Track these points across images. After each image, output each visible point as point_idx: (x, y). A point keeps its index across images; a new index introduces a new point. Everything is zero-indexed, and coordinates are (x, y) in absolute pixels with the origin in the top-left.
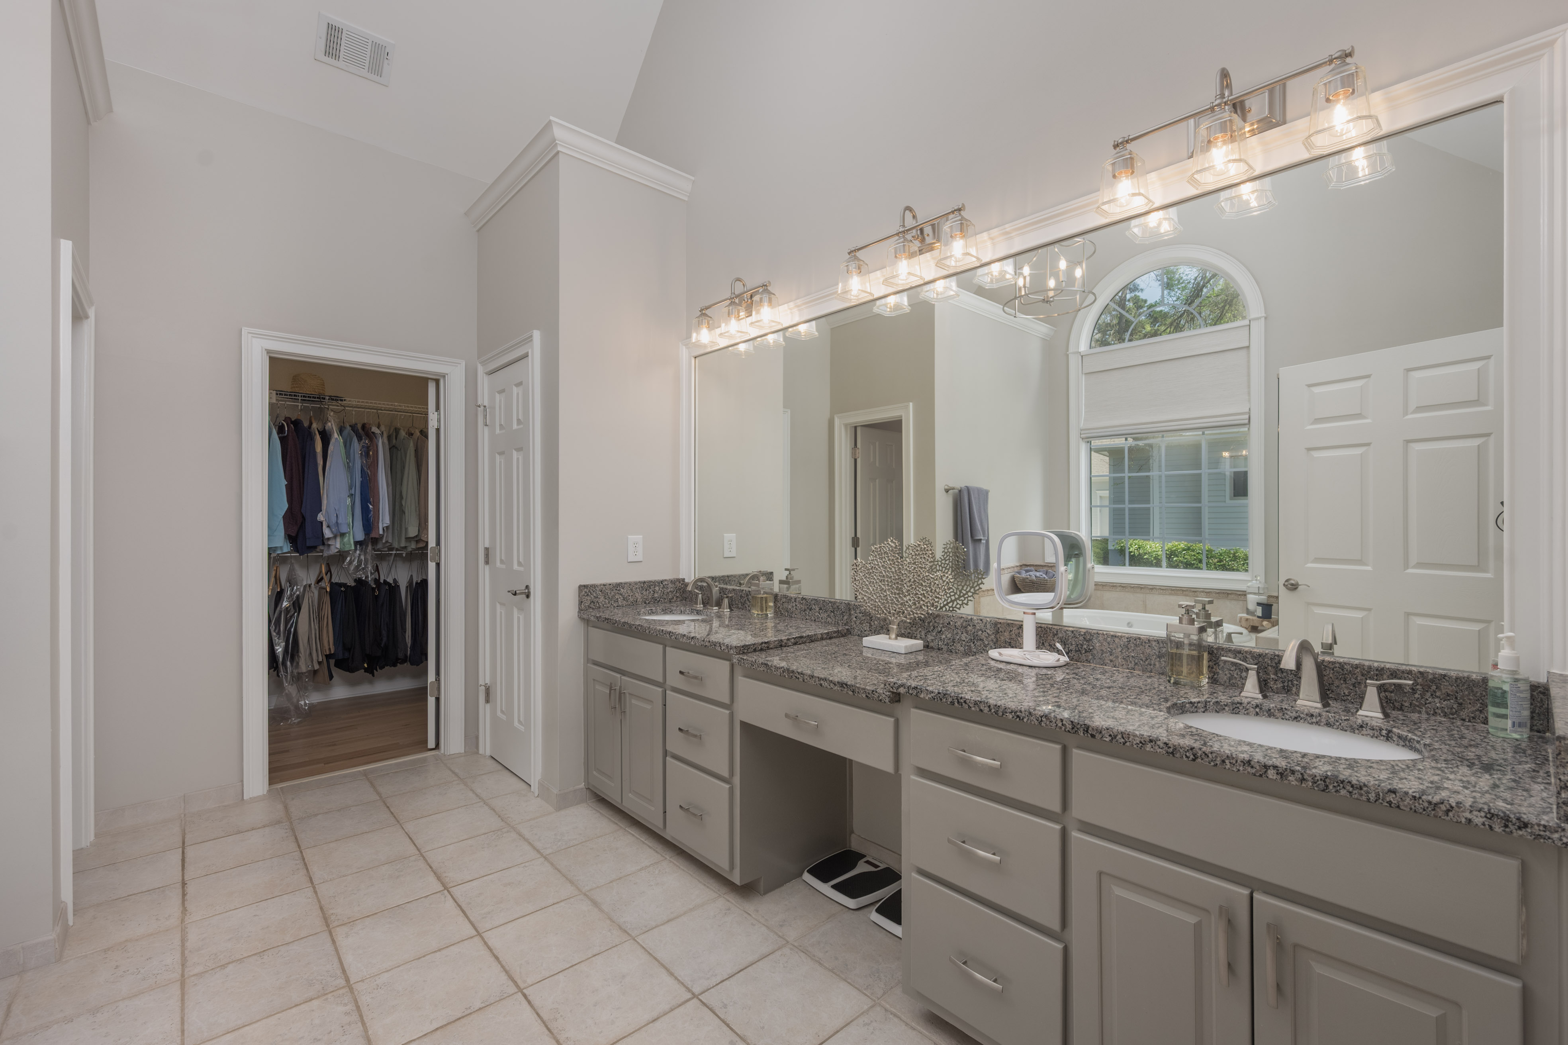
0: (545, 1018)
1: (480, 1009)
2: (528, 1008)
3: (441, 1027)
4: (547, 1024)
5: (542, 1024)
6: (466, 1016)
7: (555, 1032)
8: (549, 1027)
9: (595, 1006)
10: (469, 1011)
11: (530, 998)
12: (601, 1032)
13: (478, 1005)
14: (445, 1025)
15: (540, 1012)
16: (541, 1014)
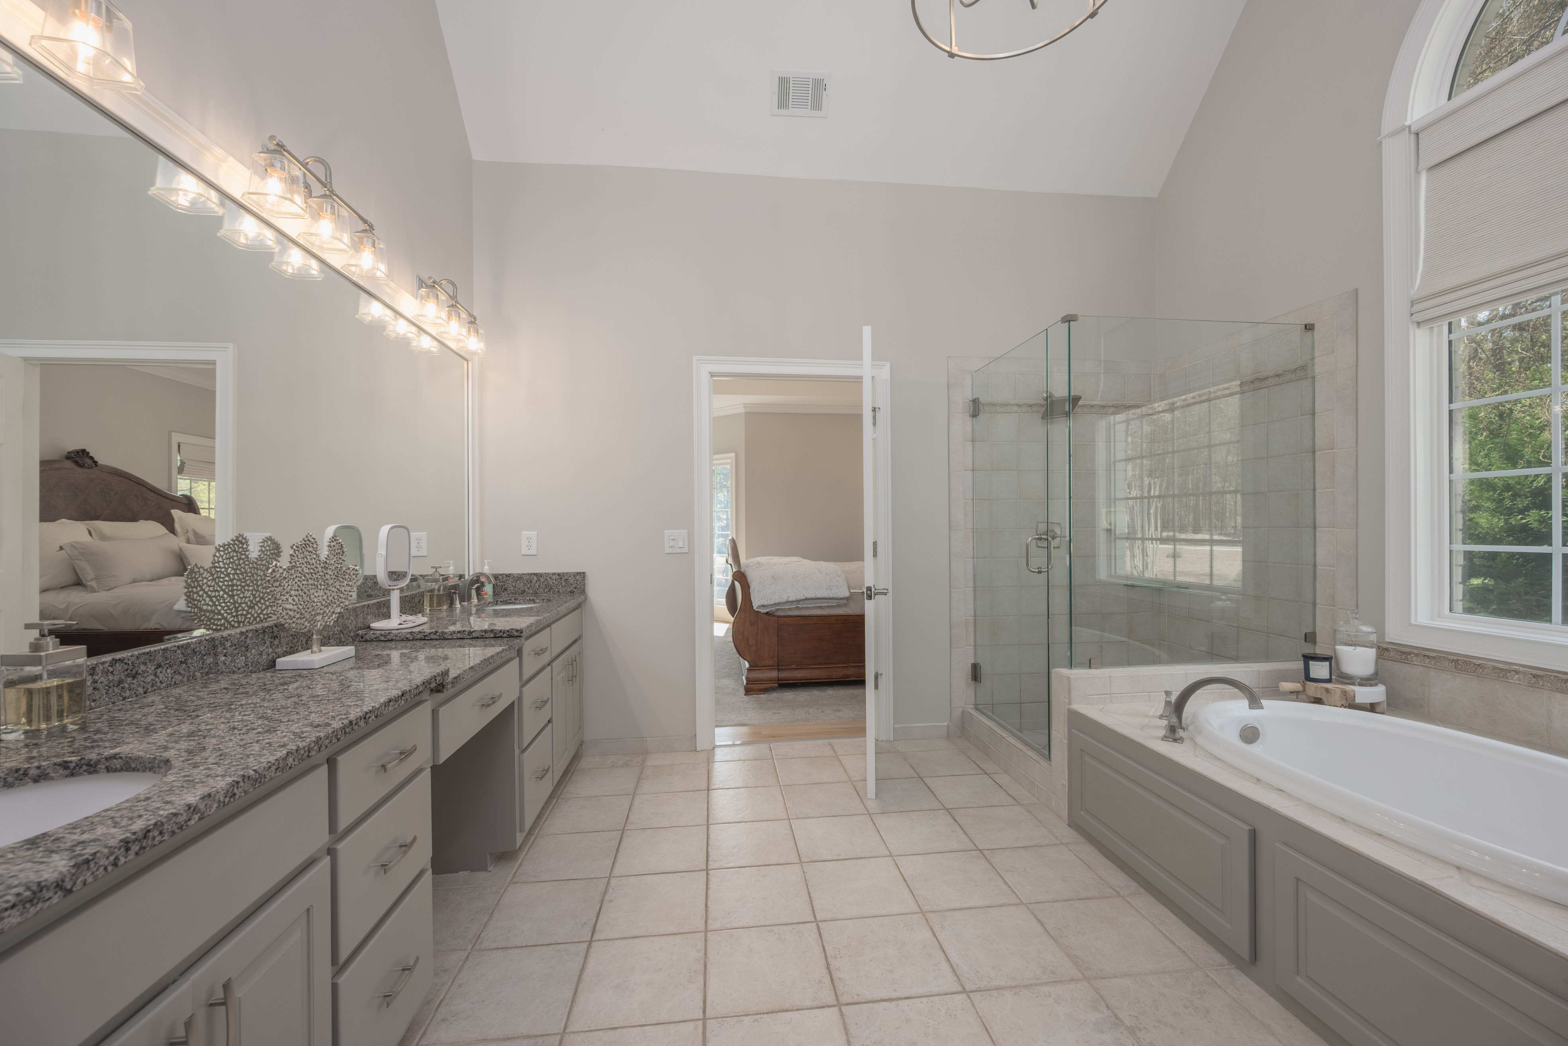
0: (702, 977)
1: (746, 1015)
2: (709, 994)
3: (783, 1011)
4: (703, 972)
5: (707, 972)
6: (760, 1014)
7: (702, 962)
8: (703, 969)
9: (661, 969)
10: (756, 1017)
11: (701, 1005)
12: (674, 945)
13: (747, 1020)
14: (779, 1011)
15: (702, 986)
16: (702, 983)
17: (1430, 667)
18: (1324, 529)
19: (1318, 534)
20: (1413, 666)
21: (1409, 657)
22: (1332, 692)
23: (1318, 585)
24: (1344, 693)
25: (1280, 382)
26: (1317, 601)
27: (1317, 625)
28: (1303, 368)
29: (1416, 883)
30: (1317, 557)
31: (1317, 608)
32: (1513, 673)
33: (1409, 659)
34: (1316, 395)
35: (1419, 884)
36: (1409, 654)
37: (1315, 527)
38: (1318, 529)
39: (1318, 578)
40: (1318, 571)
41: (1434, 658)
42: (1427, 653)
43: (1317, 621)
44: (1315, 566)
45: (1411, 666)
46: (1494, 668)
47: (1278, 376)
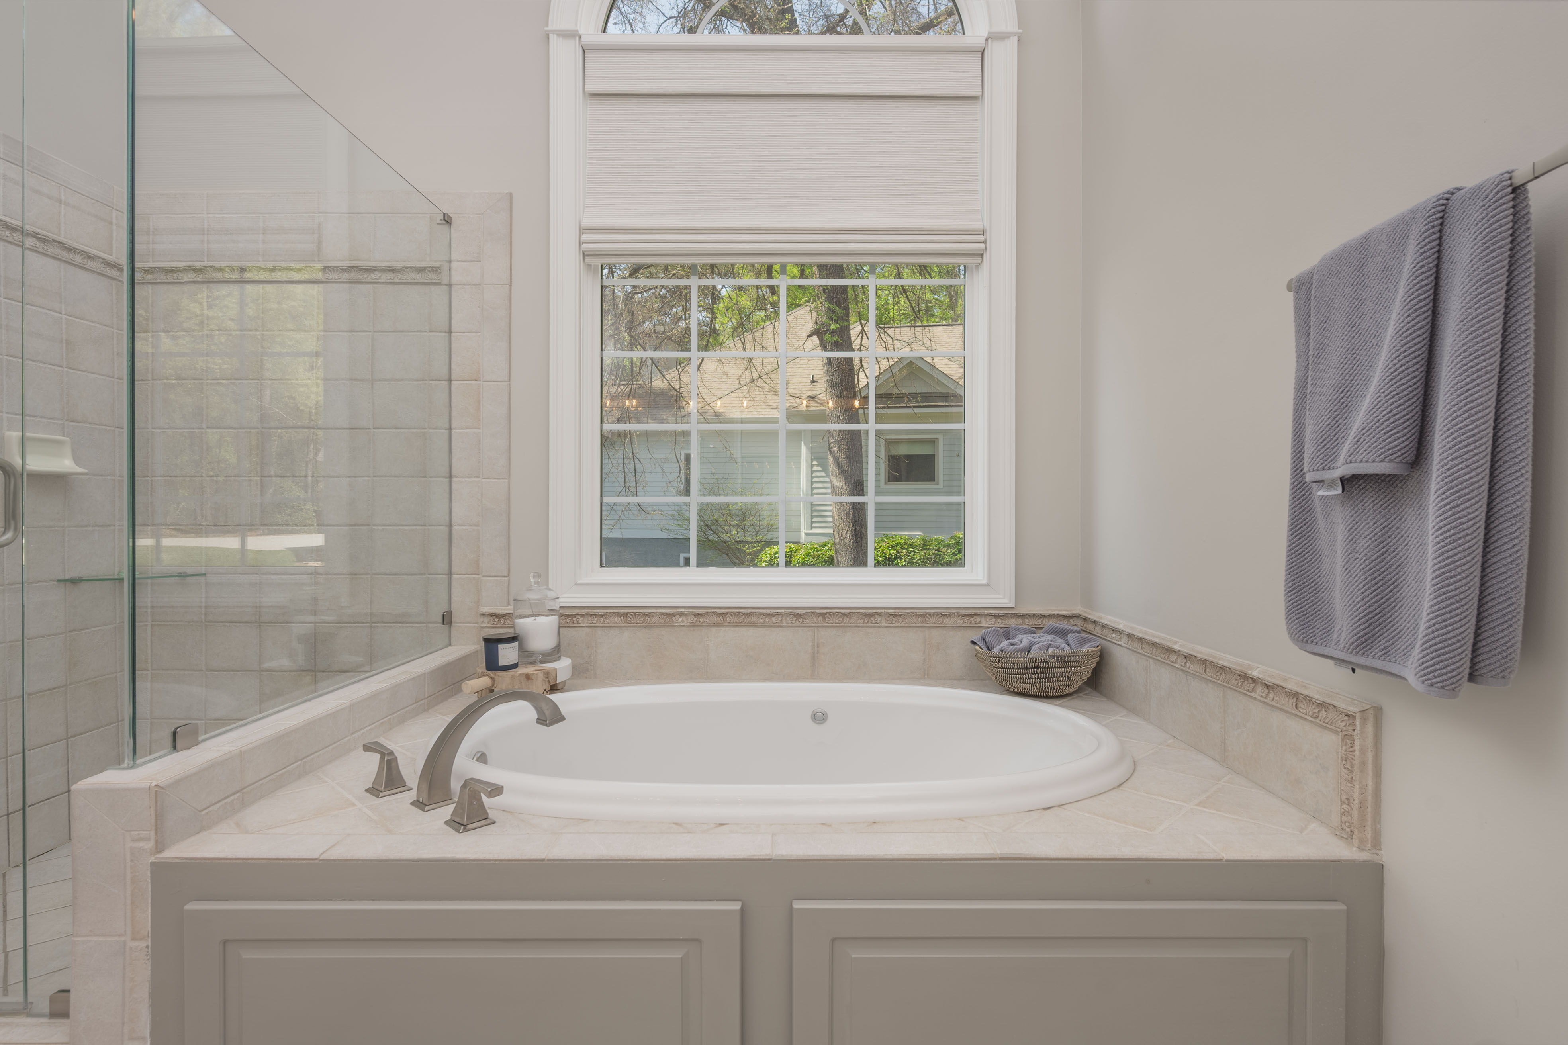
17: (597, 627)
18: (464, 479)
19: (454, 486)
20: (579, 629)
21: (574, 619)
22: (533, 677)
23: (454, 549)
24: (547, 674)
25: (396, 280)
26: (454, 570)
27: (453, 601)
28: (435, 270)
29: (995, 859)
30: (453, 514)
31: (453, 579)
32: (678, 616)
33: (576, 622)
34: (453, 309)
35: (1001, 859)
36: (574, 616)
37: (451, 477)
38: (454, 479)
39: (454, 541)
40: (454, 532)
41: (602, 616)
42: (597, 611)
43: (453, 596)
44: (450, 526)
45: (577, 629)
46: (662, 614)
47: (393, 270)
